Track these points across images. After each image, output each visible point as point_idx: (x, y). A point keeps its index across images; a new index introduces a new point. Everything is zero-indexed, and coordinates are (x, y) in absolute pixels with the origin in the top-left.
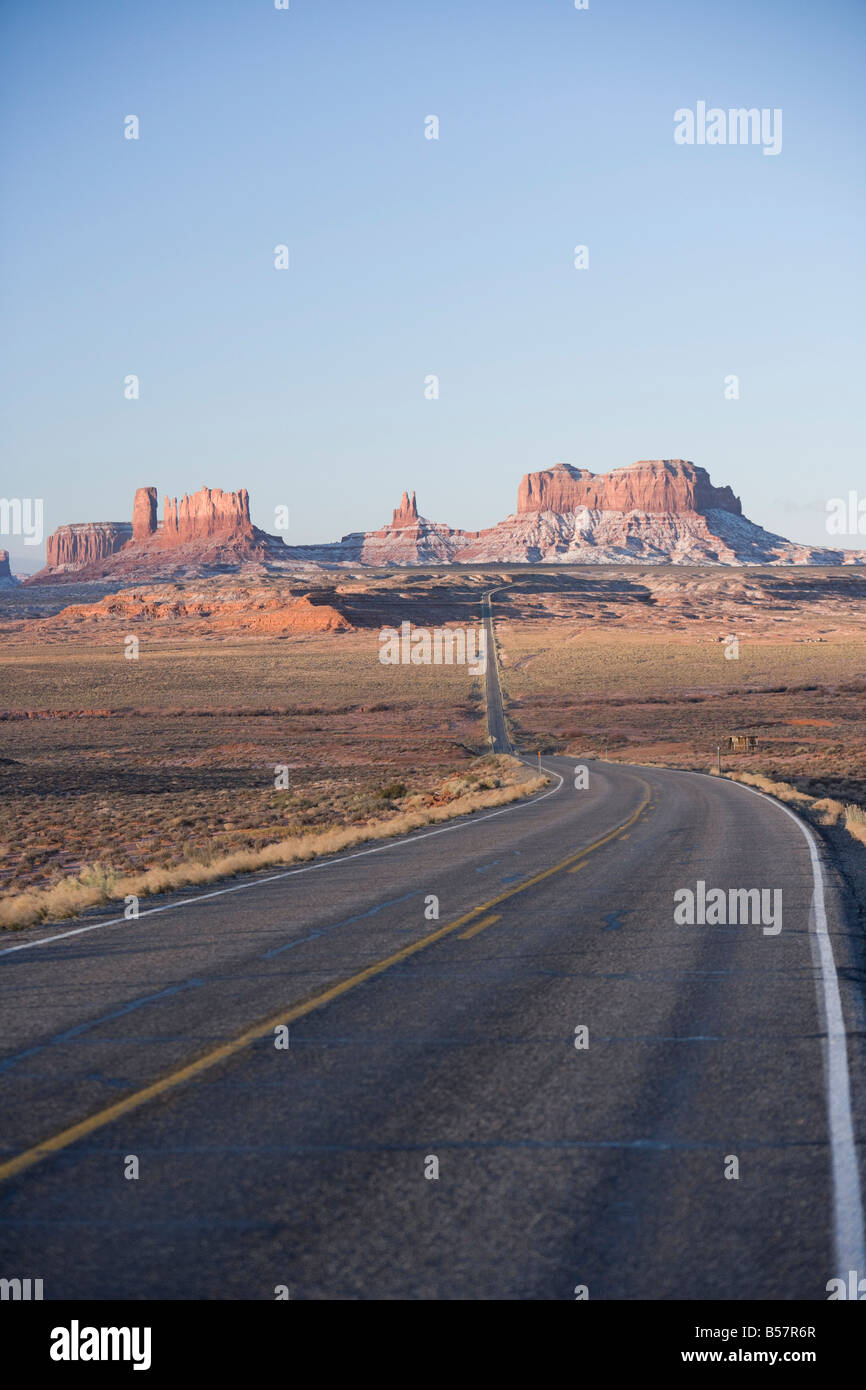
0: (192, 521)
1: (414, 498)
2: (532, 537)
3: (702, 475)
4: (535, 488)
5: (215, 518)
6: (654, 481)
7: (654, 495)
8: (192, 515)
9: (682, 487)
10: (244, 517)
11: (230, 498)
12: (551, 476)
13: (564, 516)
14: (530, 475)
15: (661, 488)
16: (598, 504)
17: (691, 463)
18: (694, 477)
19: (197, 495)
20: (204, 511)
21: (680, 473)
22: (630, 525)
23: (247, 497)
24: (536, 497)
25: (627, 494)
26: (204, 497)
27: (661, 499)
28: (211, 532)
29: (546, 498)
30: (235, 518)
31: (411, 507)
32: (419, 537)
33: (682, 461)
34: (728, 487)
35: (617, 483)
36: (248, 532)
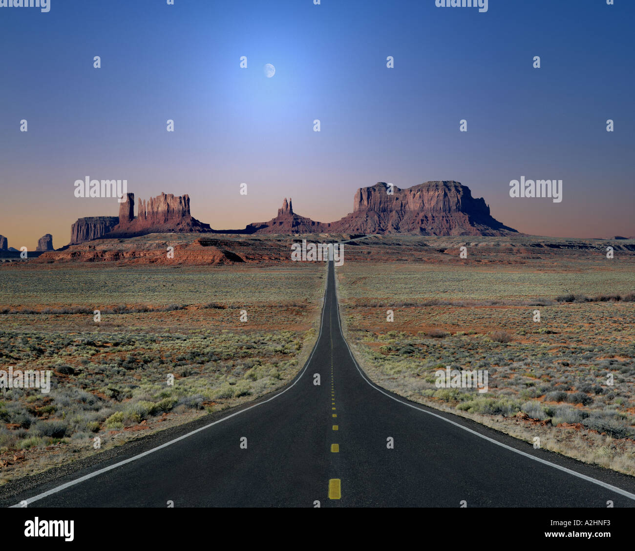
0: (154, 214)
1: (291, 202)
2: (362, 227)
3: (466, 190)
4: (365, 197)
5: (169, 212)
6: (437, 193)
7: (437, 203)
8: (155, 210)
9: (454, 198)
10: (186, 212)
11: (178, 200)
12: (375, 190)
13: (382, 214)
14: (361, 189)
15: (441, 198)
16: (403, 208)
17: (460, 183)
18: (461, 193)
19: (158, 197)
20: (162, 208)
21: (453, 189)
22: (422, 221)
23: (189, 199)
24: (365, 202)
25: (421, 201)
26: (162, 199)
27: (441, 205)
28: (166, 220)
29: (371, 203)
30: (181, 213)
31: (289, 207)
32: (293, 226)
33: (454, 182)
34: (482, 199)
35: (414, 194)
36: (189, 221)
